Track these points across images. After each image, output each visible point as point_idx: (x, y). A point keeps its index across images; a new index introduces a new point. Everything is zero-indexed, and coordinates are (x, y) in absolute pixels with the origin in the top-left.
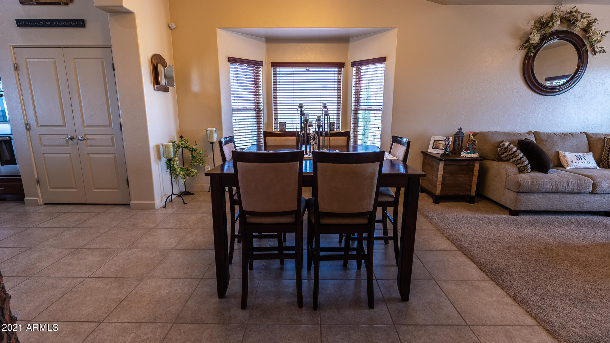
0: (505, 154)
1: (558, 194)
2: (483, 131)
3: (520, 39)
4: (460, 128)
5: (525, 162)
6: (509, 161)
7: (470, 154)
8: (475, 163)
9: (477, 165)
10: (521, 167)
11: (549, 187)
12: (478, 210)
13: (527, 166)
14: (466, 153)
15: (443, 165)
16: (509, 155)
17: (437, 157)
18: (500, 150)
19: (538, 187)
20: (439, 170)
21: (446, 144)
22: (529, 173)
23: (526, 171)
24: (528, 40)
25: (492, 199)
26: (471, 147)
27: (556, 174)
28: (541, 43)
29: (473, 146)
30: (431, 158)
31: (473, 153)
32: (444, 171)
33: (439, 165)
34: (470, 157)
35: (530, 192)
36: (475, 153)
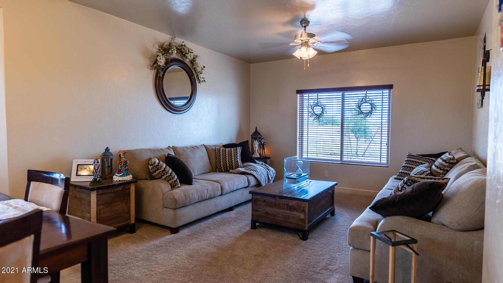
0: (157, 172)
1: (203, 201)
2: (130, 149)
3: (150, 59)
4: (107, 148)
5: (175, 177)
6: (161, 178)
7: (124, 176)
8: (131, 186)
9: (133, 188)
10: (173, 183)
11: (196, 197)
12: (142, 239)
13: (177, 180)
14: (119, 176)
15: (95, 195)
16: (161, 173)
17: (86, 186)
18: (152, 169)
19: (190, 199)
20: (92, 203)
21: (95, 169)
22: (180, 187)
23: (177, 186)
24: (156, 62)
25: (152, 222)
26: (124, 168)
27: (198, 184)
28: (166, 66)
29: (125, 167)
30: (77, 189)
31: (127, 175)
32: (98, 202)
33: (90, 197)
34: (124, 181)
35: (184, 206)
36: (129, 175)
